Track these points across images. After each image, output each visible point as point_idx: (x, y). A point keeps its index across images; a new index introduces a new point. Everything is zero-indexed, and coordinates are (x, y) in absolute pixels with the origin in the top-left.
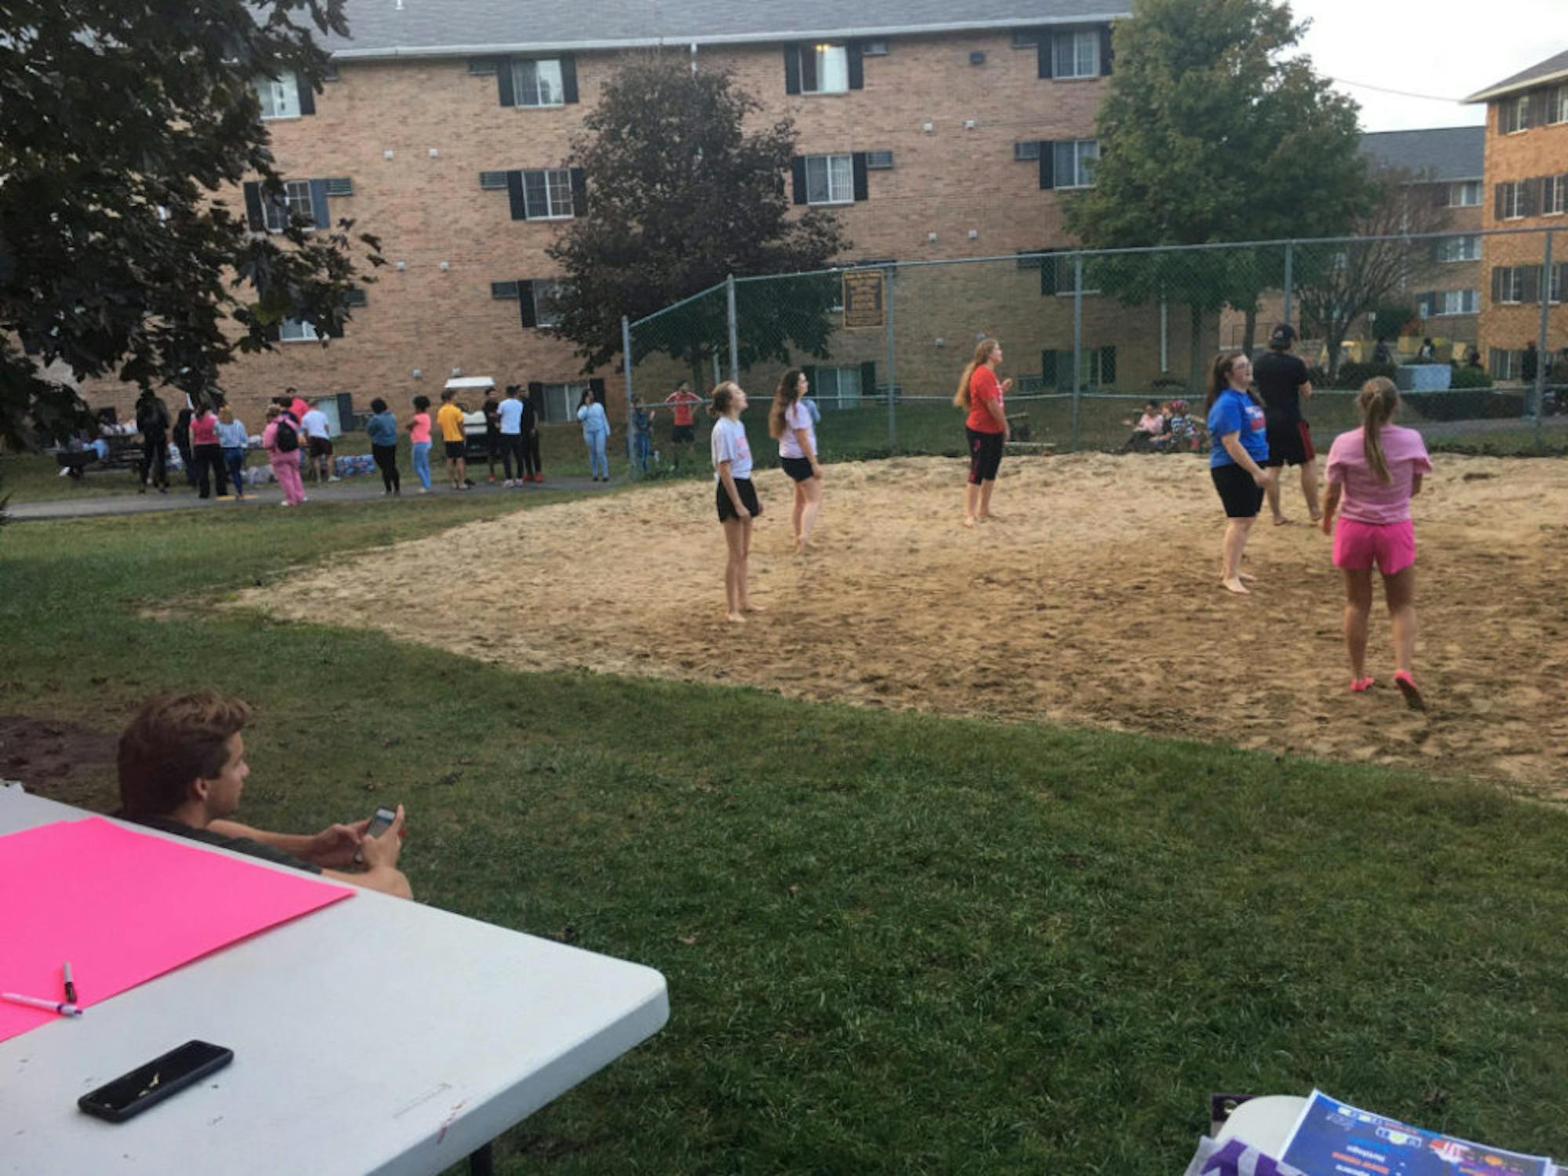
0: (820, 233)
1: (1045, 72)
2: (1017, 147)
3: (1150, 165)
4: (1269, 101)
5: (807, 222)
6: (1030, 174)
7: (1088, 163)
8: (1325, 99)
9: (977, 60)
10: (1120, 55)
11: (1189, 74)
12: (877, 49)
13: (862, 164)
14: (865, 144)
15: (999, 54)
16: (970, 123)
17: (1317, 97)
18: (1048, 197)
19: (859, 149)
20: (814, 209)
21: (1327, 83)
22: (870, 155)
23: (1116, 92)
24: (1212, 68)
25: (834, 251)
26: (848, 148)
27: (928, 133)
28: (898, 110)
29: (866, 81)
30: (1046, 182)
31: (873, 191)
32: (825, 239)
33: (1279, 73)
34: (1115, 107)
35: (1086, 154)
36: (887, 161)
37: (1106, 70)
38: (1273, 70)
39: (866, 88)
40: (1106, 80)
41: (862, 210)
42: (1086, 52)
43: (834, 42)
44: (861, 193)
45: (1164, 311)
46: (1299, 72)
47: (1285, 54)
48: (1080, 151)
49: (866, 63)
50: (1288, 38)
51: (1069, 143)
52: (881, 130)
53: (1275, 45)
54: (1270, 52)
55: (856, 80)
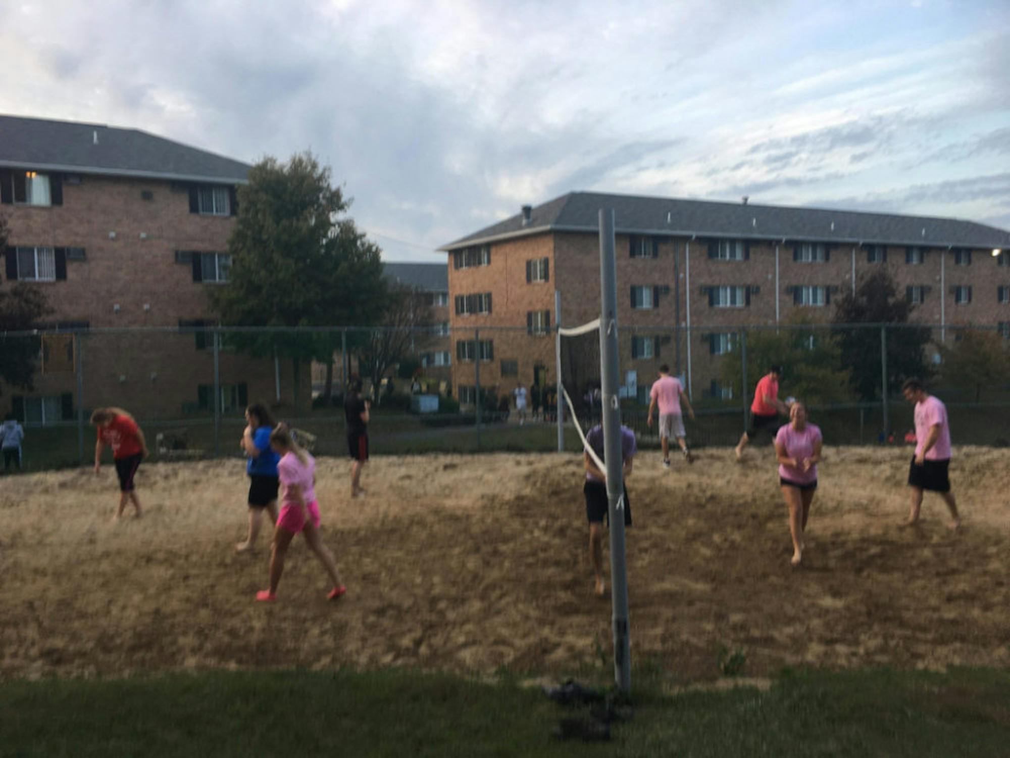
0: (27, 301)
1: (194, 209)
2: (177, 254)
3: (263, 273)
4: (332, 242)
5: (16, 293)
6: (185, 273)
7: (224, 268)
8: (363, 245)
9: (147, 196)
10: (243, 205)
11: (285, 222)
12: (72, 181)
13: (62, 257)
14: (64, 242)
15: (161, 195)
16: (143, 235)
17: (359, 243)
18: (198, 288)
19: (58, 245)
20: (23, 284)
21: (363, 235)
22: (69, 250)
23: (241, 227)
24: (298, 220)
25: (39, 314)
26: (51, 243)
27: (113, 239)
28: (89, 222)
29: (65, 200)
30: (197, 277)
31: (71, 274)
32: (32, 307)
33: (337, 226)
34: (240, 236)
35: (223, 261)
36: (81, 255)
37: (234, 212)
38: (334, 225)
39: (65, 205)
40: (234, 219)
41: (62, 287)
42: (221, 203)
43: (40, 172)
44: (61, 274)
45: (277, 362)
46: (347, 228)
47: (337, 217)
48: (219, 261)
49: (65, 189)
50: (341, 207)
51: (211, 255)
52: (77, 234)
53: (333, 210)
54: (331, 214)
55: (56, 197)
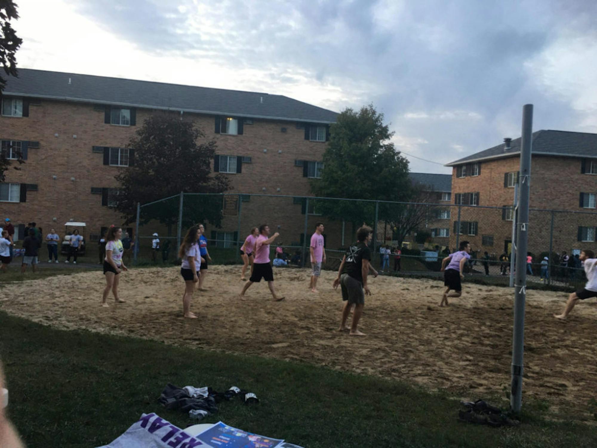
0: (222, 182)
1: (307, 138)
2: (296, 161)
3: (340, 173)
4: (380, 157)
5: (217, 178)
6: (299, 172)
7: (319, 169)
8: (398, 158)
9: (284, 131)
10: (333, 135)
11: (354, 144)
12: (248, 122)
13: (240, 161)
14: (242, 153)
15: (291, 129)
16: (280, 151)
17: (396, 158)
18: (305, 180)
19: (239, 155)
20: (220, 174)
21: (399, 153)
22: (243, 157)
23: (330, 147)
24: (362, 143)
25: (226, 189)
26: (236, 154)
27: (265, 153)
28: (255, 144)
29: (244, 132)
30: (305, 175)
31: (243, 170)
32: (224, 185)
33: (384, 148)
34: (329, 152)
35: (319, 166)
36: (249, 161)
37: (327, 140)
38: (382, 147)
39: (244, 135)
40: (327, 143)
41: (239, 176)
42: (321, 134)
43: (234, 117)
44: (239, 170)
45: (344, 223)
46: (390, 148)
47: (386, 142)
48: (317, 166)
49: (245, 126)
50: (387, 137)
51: (314, 162)
52: (248, 150)
53: (382, 139)
54: (381, 141)
55: (240, 131)
